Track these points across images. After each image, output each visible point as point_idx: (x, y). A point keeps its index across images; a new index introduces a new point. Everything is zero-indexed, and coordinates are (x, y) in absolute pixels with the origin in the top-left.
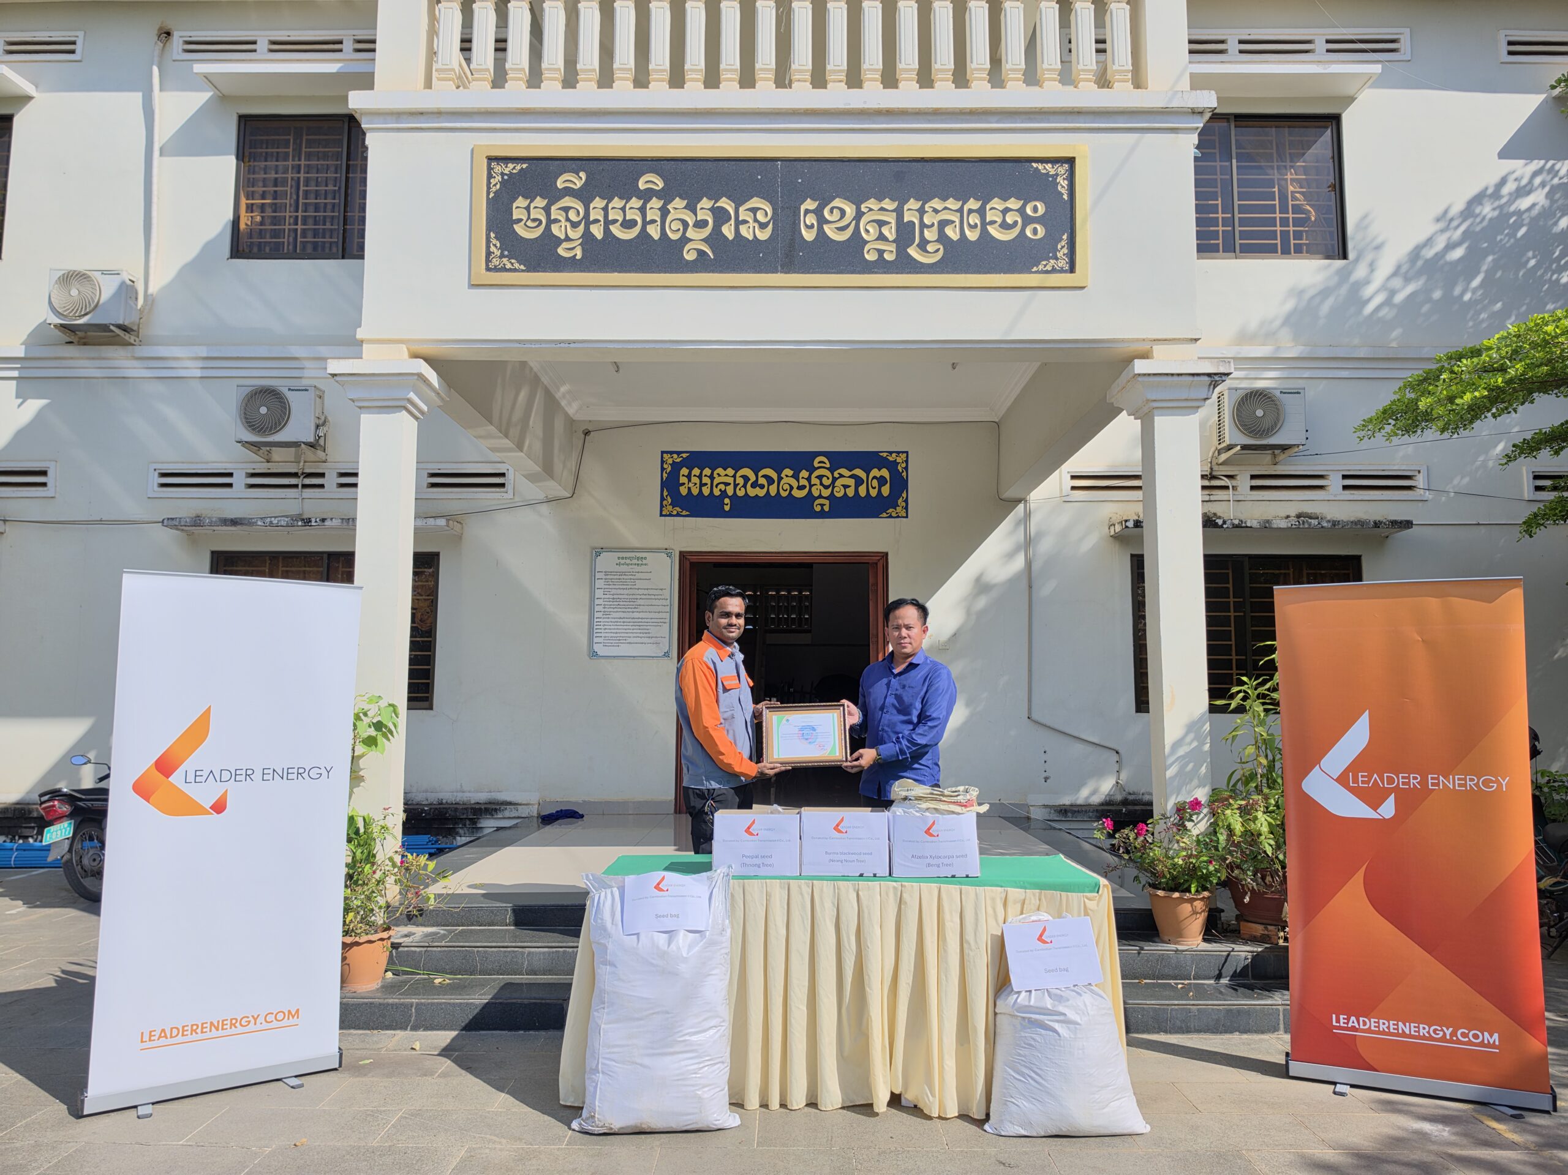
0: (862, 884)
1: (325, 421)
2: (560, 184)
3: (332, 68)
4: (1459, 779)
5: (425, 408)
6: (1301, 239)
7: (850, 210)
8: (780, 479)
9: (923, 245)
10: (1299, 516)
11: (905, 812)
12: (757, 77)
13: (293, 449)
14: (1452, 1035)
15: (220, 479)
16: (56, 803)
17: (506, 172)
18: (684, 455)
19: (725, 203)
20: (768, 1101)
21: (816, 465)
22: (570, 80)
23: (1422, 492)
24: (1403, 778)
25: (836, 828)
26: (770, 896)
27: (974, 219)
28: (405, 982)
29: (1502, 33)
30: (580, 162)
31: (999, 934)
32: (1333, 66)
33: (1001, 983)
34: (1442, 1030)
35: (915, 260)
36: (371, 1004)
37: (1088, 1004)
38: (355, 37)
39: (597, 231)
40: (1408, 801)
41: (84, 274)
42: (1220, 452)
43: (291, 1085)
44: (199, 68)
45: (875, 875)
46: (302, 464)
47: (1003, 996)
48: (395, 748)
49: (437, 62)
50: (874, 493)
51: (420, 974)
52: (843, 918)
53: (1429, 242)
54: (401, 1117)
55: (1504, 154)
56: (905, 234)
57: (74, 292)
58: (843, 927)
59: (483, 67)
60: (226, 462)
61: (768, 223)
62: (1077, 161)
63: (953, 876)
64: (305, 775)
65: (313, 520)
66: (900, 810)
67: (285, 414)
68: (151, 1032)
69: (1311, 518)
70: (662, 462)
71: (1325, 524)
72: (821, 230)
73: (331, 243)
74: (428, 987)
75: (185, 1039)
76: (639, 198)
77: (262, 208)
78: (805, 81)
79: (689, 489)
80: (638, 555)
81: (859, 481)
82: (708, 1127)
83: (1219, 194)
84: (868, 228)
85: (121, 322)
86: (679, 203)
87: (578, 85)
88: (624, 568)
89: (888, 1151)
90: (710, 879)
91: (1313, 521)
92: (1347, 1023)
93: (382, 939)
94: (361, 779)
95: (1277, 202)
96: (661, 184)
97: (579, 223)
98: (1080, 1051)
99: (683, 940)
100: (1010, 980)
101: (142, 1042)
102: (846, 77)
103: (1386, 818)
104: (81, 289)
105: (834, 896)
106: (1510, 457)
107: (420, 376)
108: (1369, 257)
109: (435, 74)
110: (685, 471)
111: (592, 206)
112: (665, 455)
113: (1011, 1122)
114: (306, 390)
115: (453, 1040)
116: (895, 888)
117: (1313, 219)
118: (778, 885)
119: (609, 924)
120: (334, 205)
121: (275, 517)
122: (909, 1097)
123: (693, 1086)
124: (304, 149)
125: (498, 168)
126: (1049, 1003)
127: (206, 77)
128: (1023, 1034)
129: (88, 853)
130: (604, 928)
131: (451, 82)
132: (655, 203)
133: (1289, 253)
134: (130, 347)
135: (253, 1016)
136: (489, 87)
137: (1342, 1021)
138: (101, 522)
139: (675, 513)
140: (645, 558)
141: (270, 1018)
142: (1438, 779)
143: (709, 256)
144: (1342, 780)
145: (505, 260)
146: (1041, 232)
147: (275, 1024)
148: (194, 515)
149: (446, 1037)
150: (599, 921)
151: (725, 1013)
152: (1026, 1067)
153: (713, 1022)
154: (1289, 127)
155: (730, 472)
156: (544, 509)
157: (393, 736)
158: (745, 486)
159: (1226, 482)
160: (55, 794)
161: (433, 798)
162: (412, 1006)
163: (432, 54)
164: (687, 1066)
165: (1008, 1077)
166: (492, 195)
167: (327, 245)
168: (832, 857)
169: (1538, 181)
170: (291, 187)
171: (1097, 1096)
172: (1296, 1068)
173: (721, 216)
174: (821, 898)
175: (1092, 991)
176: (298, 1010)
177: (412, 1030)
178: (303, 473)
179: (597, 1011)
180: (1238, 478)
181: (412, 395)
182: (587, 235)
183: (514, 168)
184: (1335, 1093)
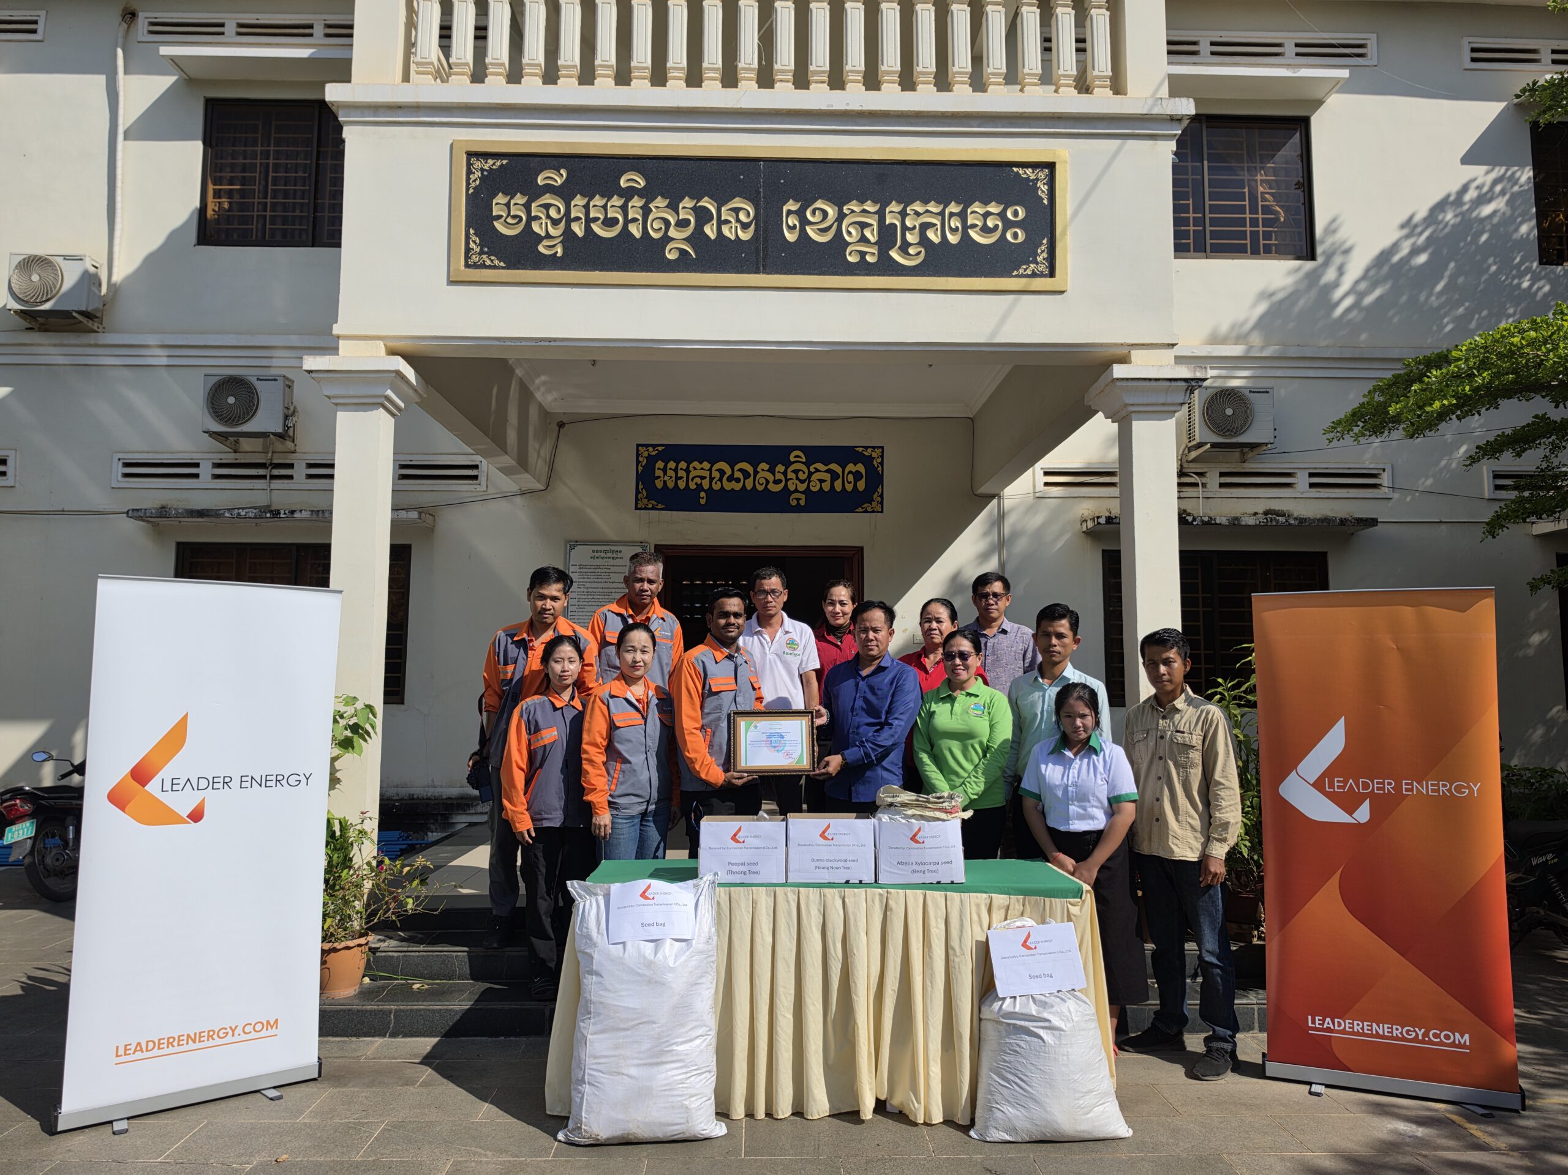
0: (848, 891)
1: (294, 412)
2: (540, 181)
3: (304, 53)
4: (1432, 785)
5: (402, 405)
6: (1271, 240)
7: (832, 212)
8: (756, 473)
9: (904, 248)
10: (1266, 513)
11: (890, 818)
12: (739, 76)
13: (261, 440)
14: (1423, 1035)
15: (186, 469)
16: (18, 801)
17: (486, 167)
18: (660, 448)
19: (707, 203)
20: (753, 1110)
21: (792, 459)
22: (551, 76)
23: (1386, 490)
24: (1378, 783)
25: (823, 835)
26: (756, 903)
27: (955, 223)
28: (383, 988)
29: (1466, 40)
30: (561, 159)
31: (984, 940)
32: (1303, 70)
33: (986, 988)
34: (1415, 1031)
35: (897, 262)
36: (349, 1010)
37: (1072, 1010)
38: (327, 22)
39: (578, 229)
40: (1382, 807)
41: (46, 259)
42: (1190, 449)
43: (270, 1096)
44: (165, 50)
45: (861, 882)
46: (270, 455)
47: (988, 1002)
48: (372, 749)
49: (415, 54)
50: (849, 488)
51: (397, 979)
52: (829, 926)
53: (1395, 247)
54: (384, 1129)
55: (1467, 159)
56: (887, 236)
57: (35, 278)
58: (829, 934)
59: (463, 61)
60: (193, 452)
61: (751, 223)
62: (1057, 166)
63: (939, 883)
64: (284, 782)
65: (282, 512)
66: (886, 817)
67: (254, 404)
68: (126, 1046)
69: (1279, 515)
70: (638, 455)
71: (1292, 522)
72: (803, 232)
73: (301, 230)
74: (406, 993)
75: (161, 1052)
76: (621, 196)
77: (230, 194)
78: (788, 81)
79: (665, 482)
80: (613, 548)
81: (834, 476)
82: (695, 1136)
83: (1191, 195)
84: (851, 229)
85: (84, 309)
86: (660, 202)
87: (559, 81)
88: (597, 562)
89: (876, 1159)
90: (696, 886)
91: (1280, 519)
92: (1323, 1024)
93: (360, 945)
94: (338, 781)
95: (1247, 203)
96: (643, 183)
97: (560, 220)
98: (1065, 1058)
99: (670, 949)
100: (994, 986)
101: (117, 1056)
102: (829, 77)
103: (1362, 822)
104: (43, 274)
105: (820, 904)
106: (1473, 459)
107: (398, 373)
108: (1337, 260)
109: (413, 67)
110: (660, 464)
111: (573, 203)
112: (640, 448)
113: (996, 1128)
114: (275, 380)
115: (435, 1047)
116: (881, 895)
117: (1282, 219)
118: (764, 893)
119: (594, 934)
120: (303, 191)
121: (243, 509)
122: (896, 1102)
123: (680, 1096)
124: (273, 135)
125: (477, 164)
126: (1033, 1010)
127: (173, 59)
128: (1008, 1041)
129: (50, 852)
130: (589, 937)
131: (430, 76)
132: (637, 202)
133: (1259, 253)
134: (93, 334)
135: (231, 1028)
136: (468, 82)
137: (1317, 1022)
138: (63, 512)
139: (650, 506)
140: (620, 552)
141: (248, 1029)
142: (1412, 784)
143: (691, 255)
144: (1318, 785)
145: (484, 257)
146: (1021, 236)
147: (254, 1035)
148: (159, 506)
149: (427, 1044)
150: (584, 930)
151: (711, 1021)
152: (1011, 1073)
153: (700, 1031)
154: (1259, 128)
155: (706, 465)
156: (518, 500)
157: (370, 737)
158: (720, 480)
159: (1195, 479)
160: (17, 792)
161: (404, 792)
162: (390, 1013)
163: (410, 45)
164: (673, 1076)
165: (993, 1083)
166: (471, 191)
167: (297, 232)
168: (818, 864)
169: (1498, 188)
170: (260, 173)
171: (1081, 1102)
172: (1272, 1068)
173: (703, 216)
174: (807, 905)
175: (1076, 997)
176: (276, 1021)
177: (390, 1036)
178: (271, 464)
179: (583, 1021)
180: (1208, 475)
181: (389, 393)
182: (568, 232)
183: (494, 164)
184: (1310, 1093)
